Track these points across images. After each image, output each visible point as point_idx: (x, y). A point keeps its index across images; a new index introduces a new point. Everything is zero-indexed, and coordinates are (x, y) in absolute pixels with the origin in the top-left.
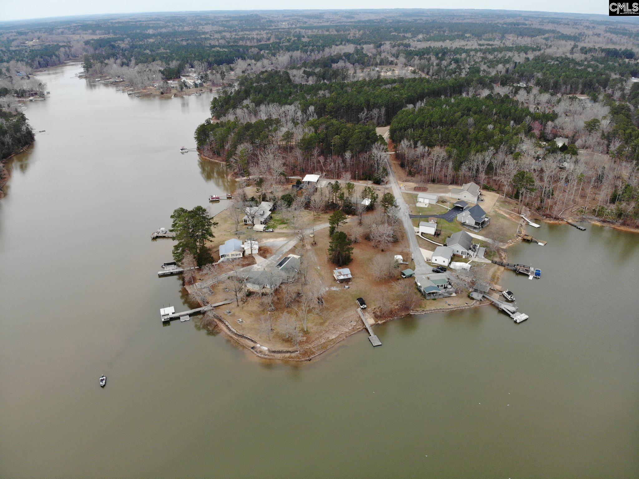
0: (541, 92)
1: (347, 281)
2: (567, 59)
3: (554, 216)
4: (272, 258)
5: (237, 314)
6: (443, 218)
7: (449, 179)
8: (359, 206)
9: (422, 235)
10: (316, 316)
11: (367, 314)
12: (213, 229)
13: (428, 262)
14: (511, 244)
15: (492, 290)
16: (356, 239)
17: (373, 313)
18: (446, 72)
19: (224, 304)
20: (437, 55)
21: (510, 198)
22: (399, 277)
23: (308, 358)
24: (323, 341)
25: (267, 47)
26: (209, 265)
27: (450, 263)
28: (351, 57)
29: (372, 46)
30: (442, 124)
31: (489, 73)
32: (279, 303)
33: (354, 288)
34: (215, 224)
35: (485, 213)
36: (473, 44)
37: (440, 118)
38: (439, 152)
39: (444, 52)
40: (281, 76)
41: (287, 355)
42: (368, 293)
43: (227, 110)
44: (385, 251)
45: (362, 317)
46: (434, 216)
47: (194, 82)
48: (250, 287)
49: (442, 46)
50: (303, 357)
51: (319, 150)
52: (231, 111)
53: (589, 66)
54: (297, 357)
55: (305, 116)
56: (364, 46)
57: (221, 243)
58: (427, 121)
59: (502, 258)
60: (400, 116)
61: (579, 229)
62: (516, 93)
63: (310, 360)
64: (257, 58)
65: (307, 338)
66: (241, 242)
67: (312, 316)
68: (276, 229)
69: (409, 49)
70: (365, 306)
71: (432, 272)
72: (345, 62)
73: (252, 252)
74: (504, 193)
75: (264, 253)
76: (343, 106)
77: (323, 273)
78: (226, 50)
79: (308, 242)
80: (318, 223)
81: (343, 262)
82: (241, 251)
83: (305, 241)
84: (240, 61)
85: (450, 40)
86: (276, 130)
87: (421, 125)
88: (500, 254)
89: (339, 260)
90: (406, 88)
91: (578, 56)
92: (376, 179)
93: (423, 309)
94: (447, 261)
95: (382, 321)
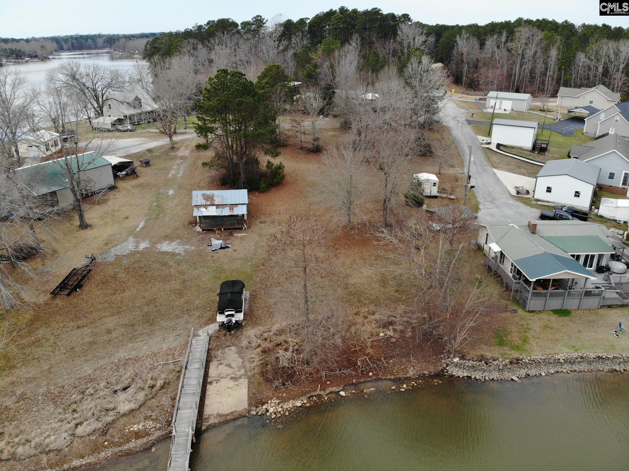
9: (497, 148)
13: (523, 197)
27: (594, 203)
93: (515, 354)
94: (587, 191)
95: (289, 405)
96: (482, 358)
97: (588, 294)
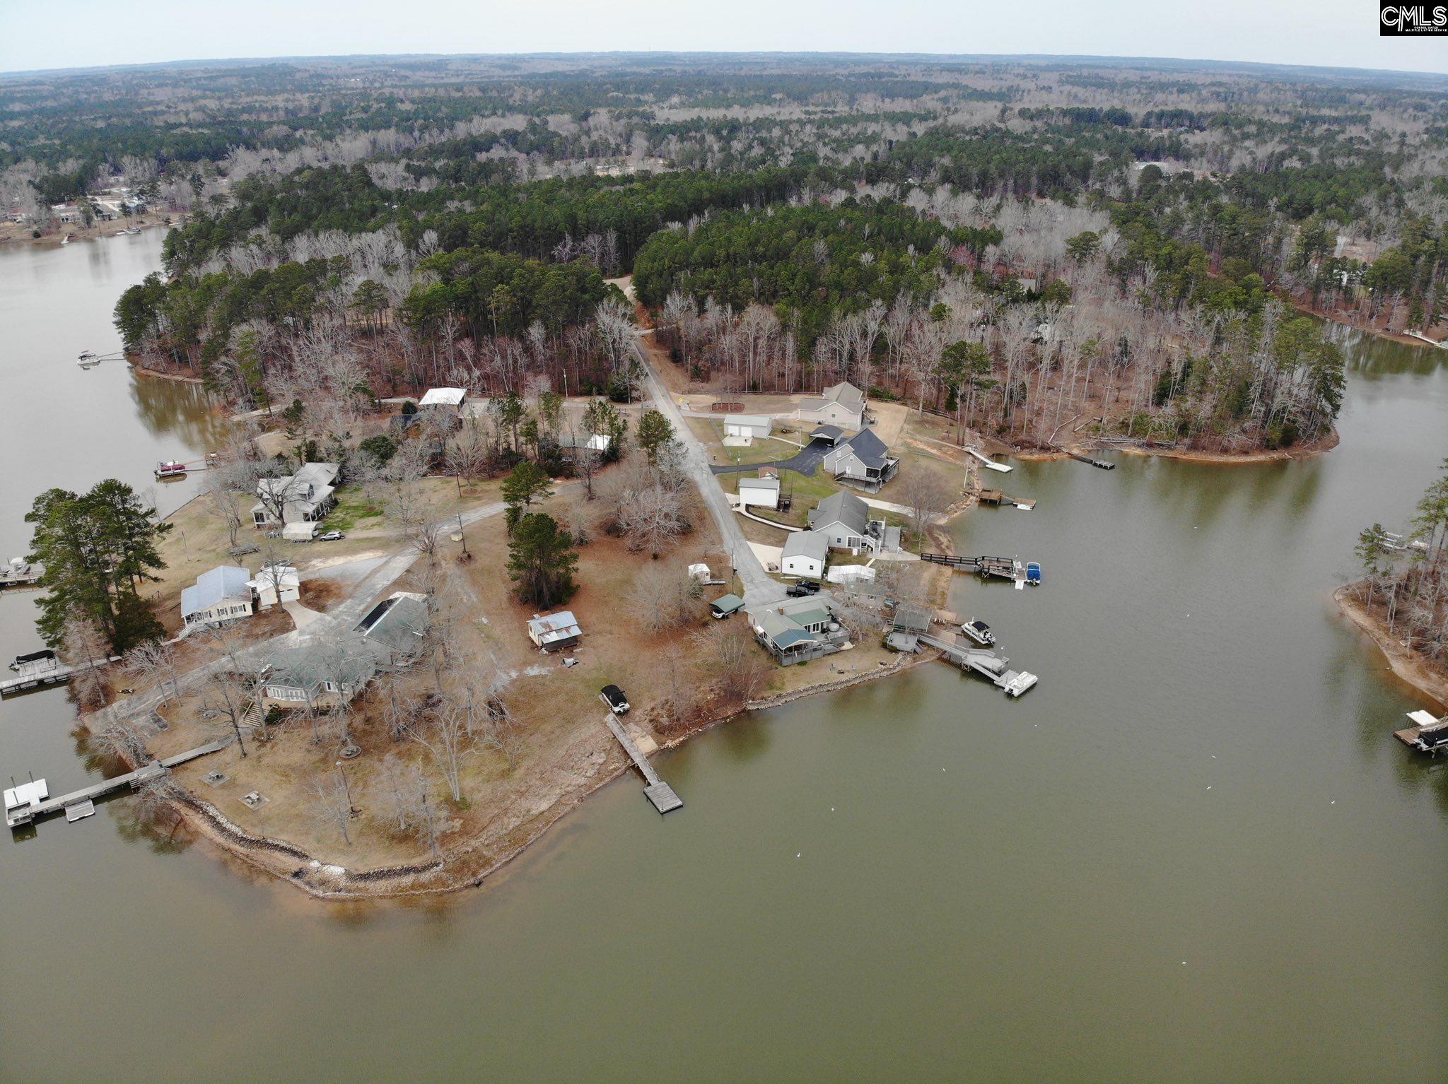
0: (954, 193)
1: (568, 645)
2: (997, 130)
3: (1040, 443)
4: (342, 608)
5: (242, 779)
6: (791, 468)
7: (790, 380)
8: (581, 453)
9: (747, 510)
10: (486, 753)
11: (632, 725)
12: (160, 545)
13: (774, 573)
14: (955, 515)
15: (937, 623)
16: (582, 533)
17: (651, 721)
18: (743, 163)
19: (202, 755)
20: (717, 131)
21: (932, 412)
22: (708, 618)
23: (472, 881)
24: (514, 822)
25: (311, 123)
26: (148, 646)
27: (825, 571)
28: (519, 138)
29: (567, 117)
30: (756, 258)
31: (836, 162)
32: (371, 733)
33: (587, 662)
34: (163, 528)
35: (886, 448)
36: (794, 112)
37: (750, 244)
38: (760, 318)
39: (734, 127)
40: (347, 177)
41: (408, 880)
42: (629, 671)
43: (205, 250)
44: (663, 558)
45: (621, 738)
46: (770, 464)
47: (123, 206)
48: (278, 696)
49: (725, 116)
50: (455, 881)
51: (457, 324)
52: (214, 252)
53: (1046, 141)
54: (439, 881)
55: (413, 253)
56: (550, 118)
57: (188, 583)
58: (722, 252)
59: (943, 546)
60: (654, 246)
61: (1100, 466)
62: (904, 195)
63: (478, 885)
64: (286, 145)
65: (466, 820)
66: (246, 573)
67: (473, 757)
68: (351, 530)
69: (652, 123)
70: (627, 706)
71: (785, 596)
72: (507, 150)
73: (278, 597)
74: (918, 404)
75: (318, 597)
76: (511, 231)
77: (497, 632)
78: (205, 131)
79: (447, 557)
80: (471, 504)
81: (553, 596)
82: (246, 598)
83: (439, 554)
84: (241, 153)
85: (742, 106)
86: (337, 282)
87: (709, 262)
88: (936, 539)
89: (540, 592)
90: (659, 189)
91: (1017, 125)
92: (616, 389)
93: (779, 692)
94: (819, 565)
95: (677, 741)
96: (763, 698)
97: (815, 650)
